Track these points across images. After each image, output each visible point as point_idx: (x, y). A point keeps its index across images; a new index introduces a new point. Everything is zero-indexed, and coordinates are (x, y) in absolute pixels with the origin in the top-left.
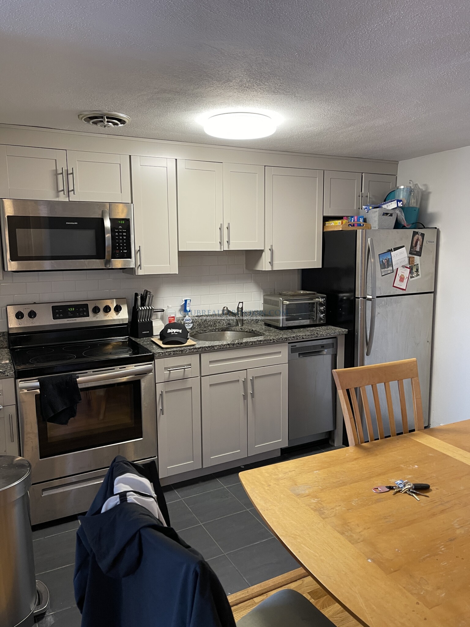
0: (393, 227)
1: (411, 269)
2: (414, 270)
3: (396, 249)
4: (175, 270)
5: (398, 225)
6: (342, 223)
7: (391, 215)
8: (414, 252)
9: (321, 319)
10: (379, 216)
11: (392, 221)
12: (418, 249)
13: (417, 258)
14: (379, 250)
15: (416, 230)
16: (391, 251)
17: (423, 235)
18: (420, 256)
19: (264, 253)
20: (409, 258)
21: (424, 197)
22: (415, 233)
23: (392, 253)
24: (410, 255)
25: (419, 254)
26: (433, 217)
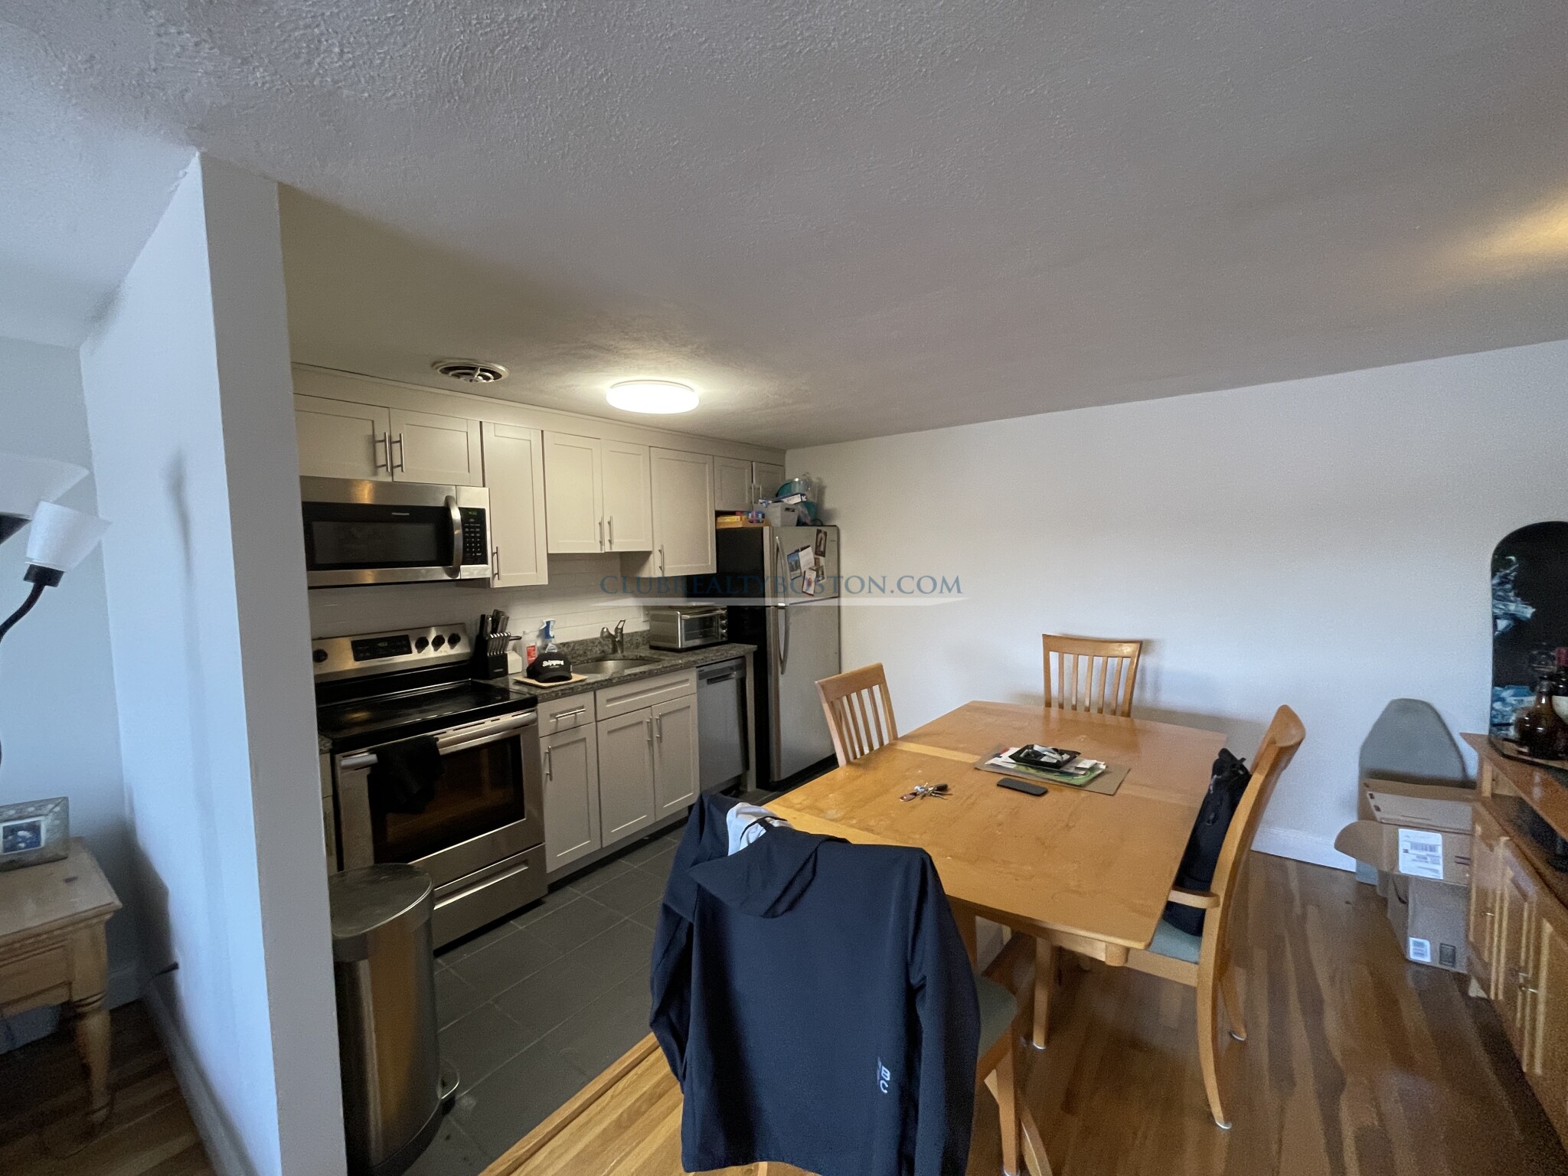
0: (796, 523)
1: (817, 571)
2: (820, 572)
3: (803, 549)
4: (544, 580)
5: (800, 523)
6: (741, 519)
7: (793, 511)
8: (819, 552)
9: (723, 636)
10: (782, 511)
11: (794, 517)
12: (822, 549)
13: (821, 558)
14: (788, 550)
15: (820, 528)
16: (798, 551)
17: (825, 533)
18: (824, 556)
19: (652, 556)
20: (815, 559)
21: (821, 491)
22: (819, 532)
23: (800, 553)
24: (816, 556)
25: (823, 554)
26: (830, 514)
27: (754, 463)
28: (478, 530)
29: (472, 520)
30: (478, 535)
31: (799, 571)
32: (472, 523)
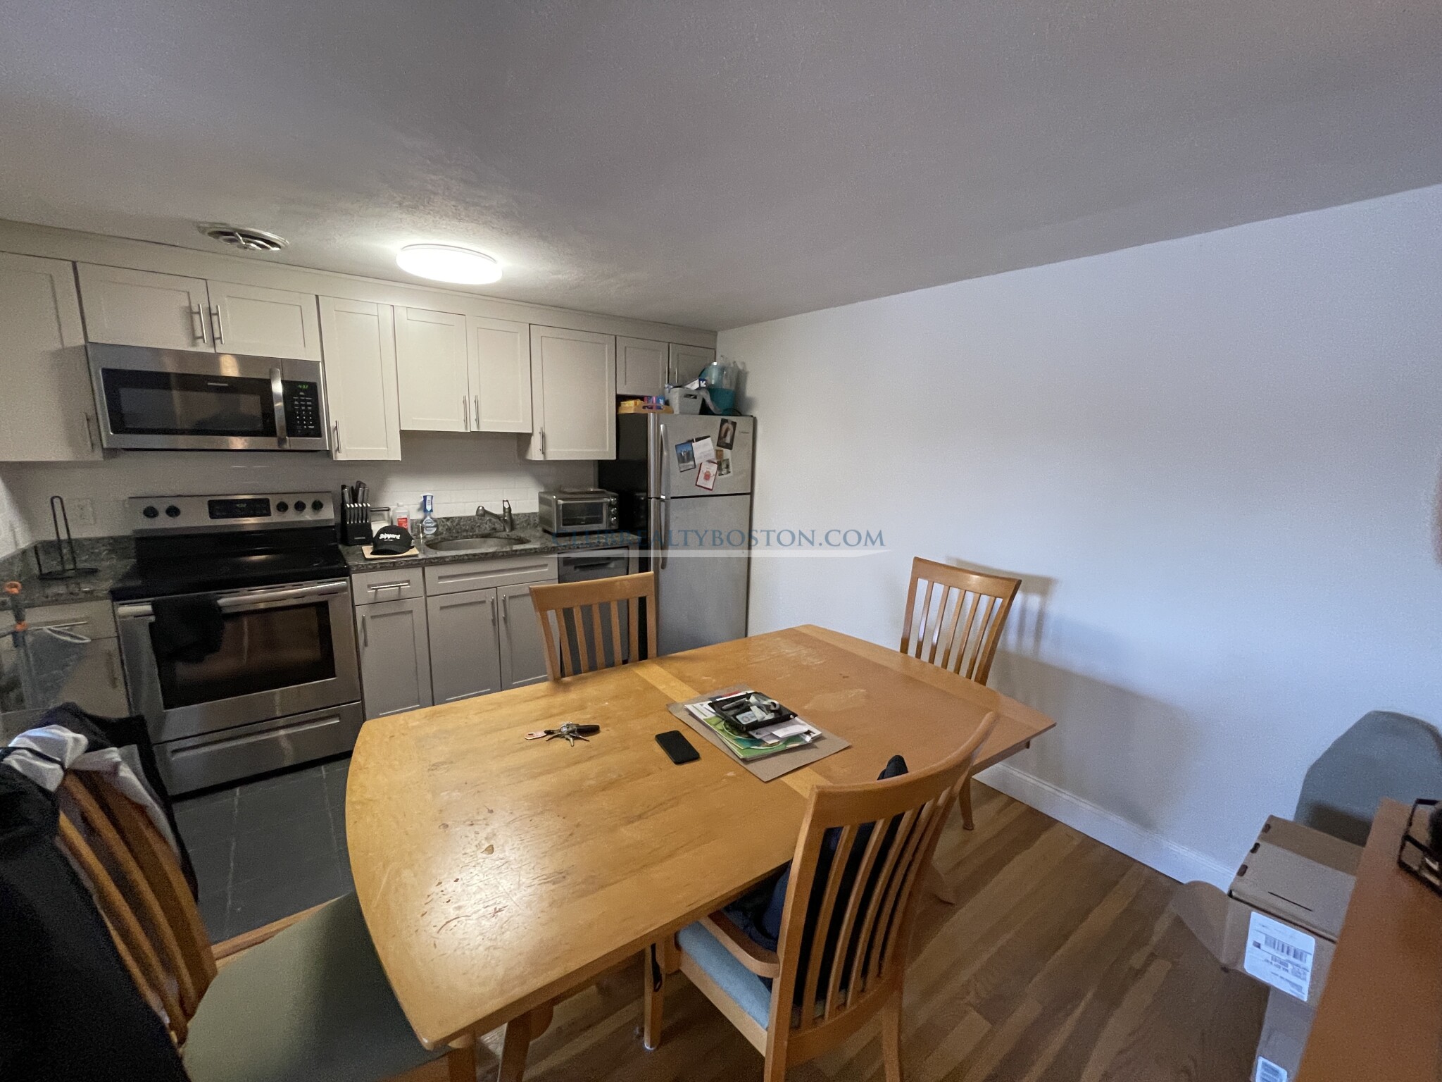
0: (698, 411)
1: (719, 464)
2: (724, 466)
3: (698, 440)
4: (397, 456)
5: (705, 410)
6: (636, 404)
7: (695, 397)
8: (723, 443)
9: (611, 524)
10: (680, 397)
11: (697, 405)
12: (728, 440)
13: (727, 453)
15: (726, 418)
16: (693, 441)
17: (734, 424)
18: (731, 449)
19: (532, 438)
20: (717, 451)
21: (740, 378)
22: (724, 422)
23: (693, 444)
24: (719, 448)
25: (730, 447)
26: (750, 403)
27: (671, 345)
28: (309, 403)
29: (301, 393)
30: (310, 408)
31: (692, 463)
32: (302, 396)
